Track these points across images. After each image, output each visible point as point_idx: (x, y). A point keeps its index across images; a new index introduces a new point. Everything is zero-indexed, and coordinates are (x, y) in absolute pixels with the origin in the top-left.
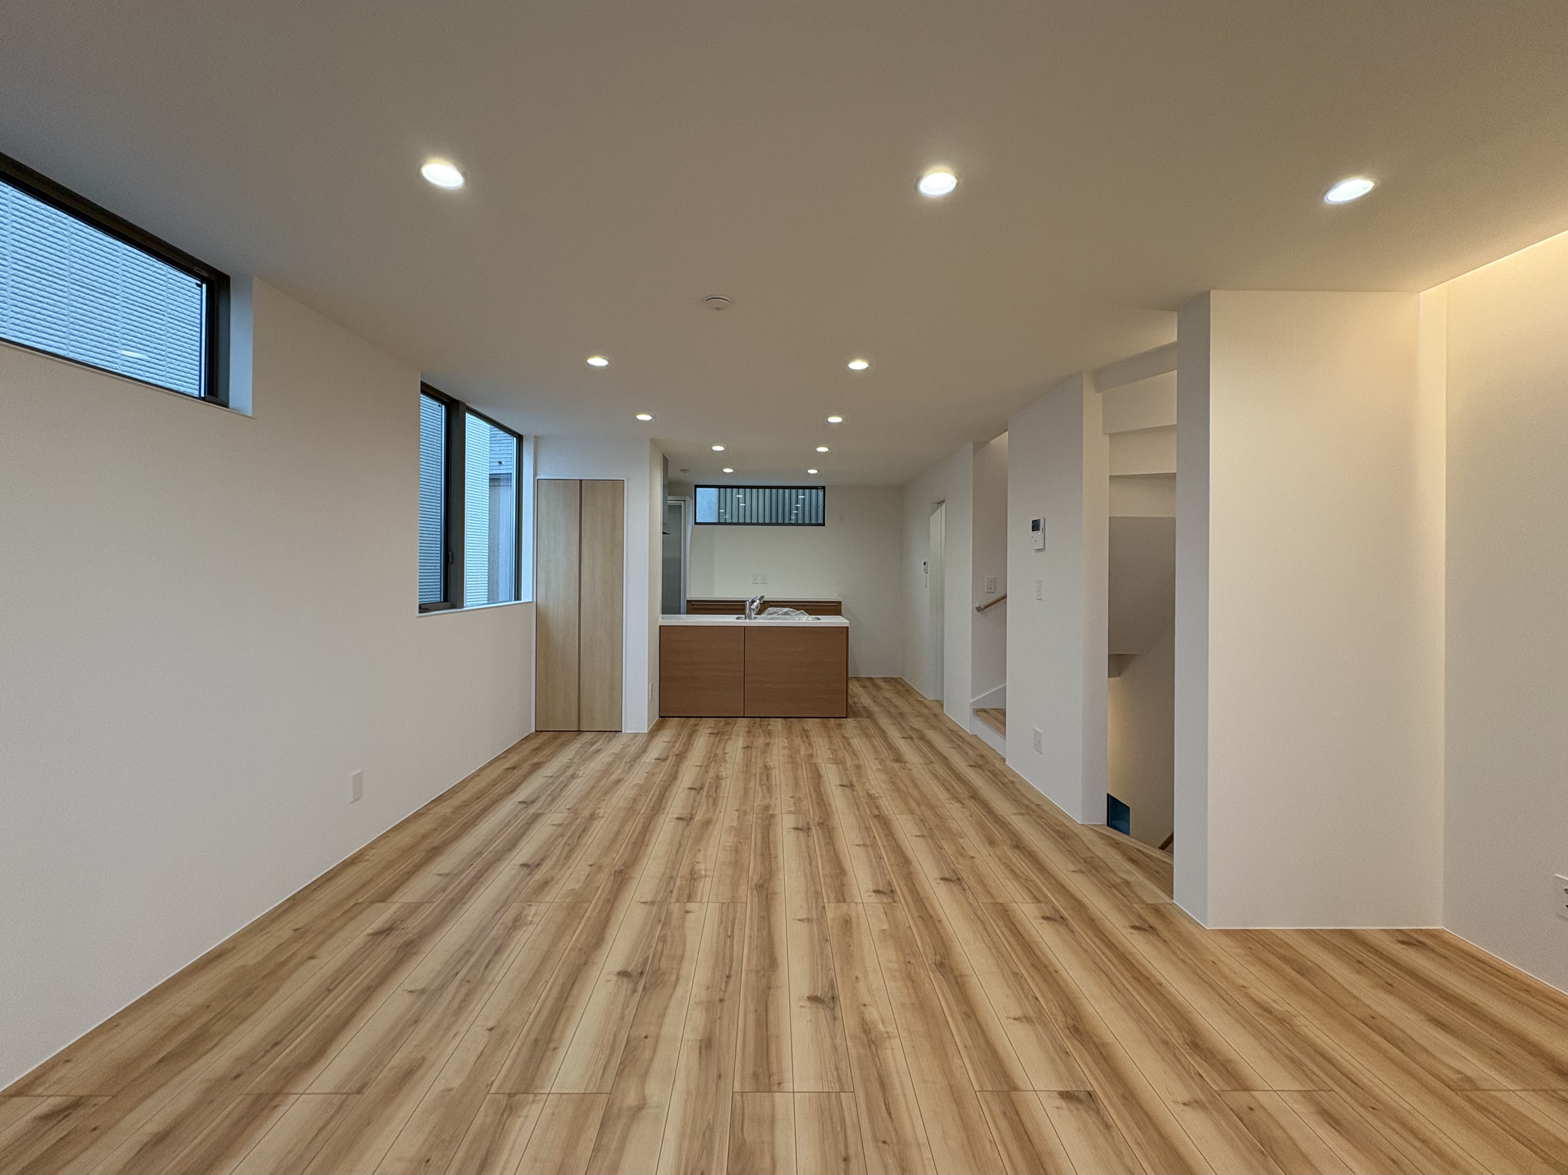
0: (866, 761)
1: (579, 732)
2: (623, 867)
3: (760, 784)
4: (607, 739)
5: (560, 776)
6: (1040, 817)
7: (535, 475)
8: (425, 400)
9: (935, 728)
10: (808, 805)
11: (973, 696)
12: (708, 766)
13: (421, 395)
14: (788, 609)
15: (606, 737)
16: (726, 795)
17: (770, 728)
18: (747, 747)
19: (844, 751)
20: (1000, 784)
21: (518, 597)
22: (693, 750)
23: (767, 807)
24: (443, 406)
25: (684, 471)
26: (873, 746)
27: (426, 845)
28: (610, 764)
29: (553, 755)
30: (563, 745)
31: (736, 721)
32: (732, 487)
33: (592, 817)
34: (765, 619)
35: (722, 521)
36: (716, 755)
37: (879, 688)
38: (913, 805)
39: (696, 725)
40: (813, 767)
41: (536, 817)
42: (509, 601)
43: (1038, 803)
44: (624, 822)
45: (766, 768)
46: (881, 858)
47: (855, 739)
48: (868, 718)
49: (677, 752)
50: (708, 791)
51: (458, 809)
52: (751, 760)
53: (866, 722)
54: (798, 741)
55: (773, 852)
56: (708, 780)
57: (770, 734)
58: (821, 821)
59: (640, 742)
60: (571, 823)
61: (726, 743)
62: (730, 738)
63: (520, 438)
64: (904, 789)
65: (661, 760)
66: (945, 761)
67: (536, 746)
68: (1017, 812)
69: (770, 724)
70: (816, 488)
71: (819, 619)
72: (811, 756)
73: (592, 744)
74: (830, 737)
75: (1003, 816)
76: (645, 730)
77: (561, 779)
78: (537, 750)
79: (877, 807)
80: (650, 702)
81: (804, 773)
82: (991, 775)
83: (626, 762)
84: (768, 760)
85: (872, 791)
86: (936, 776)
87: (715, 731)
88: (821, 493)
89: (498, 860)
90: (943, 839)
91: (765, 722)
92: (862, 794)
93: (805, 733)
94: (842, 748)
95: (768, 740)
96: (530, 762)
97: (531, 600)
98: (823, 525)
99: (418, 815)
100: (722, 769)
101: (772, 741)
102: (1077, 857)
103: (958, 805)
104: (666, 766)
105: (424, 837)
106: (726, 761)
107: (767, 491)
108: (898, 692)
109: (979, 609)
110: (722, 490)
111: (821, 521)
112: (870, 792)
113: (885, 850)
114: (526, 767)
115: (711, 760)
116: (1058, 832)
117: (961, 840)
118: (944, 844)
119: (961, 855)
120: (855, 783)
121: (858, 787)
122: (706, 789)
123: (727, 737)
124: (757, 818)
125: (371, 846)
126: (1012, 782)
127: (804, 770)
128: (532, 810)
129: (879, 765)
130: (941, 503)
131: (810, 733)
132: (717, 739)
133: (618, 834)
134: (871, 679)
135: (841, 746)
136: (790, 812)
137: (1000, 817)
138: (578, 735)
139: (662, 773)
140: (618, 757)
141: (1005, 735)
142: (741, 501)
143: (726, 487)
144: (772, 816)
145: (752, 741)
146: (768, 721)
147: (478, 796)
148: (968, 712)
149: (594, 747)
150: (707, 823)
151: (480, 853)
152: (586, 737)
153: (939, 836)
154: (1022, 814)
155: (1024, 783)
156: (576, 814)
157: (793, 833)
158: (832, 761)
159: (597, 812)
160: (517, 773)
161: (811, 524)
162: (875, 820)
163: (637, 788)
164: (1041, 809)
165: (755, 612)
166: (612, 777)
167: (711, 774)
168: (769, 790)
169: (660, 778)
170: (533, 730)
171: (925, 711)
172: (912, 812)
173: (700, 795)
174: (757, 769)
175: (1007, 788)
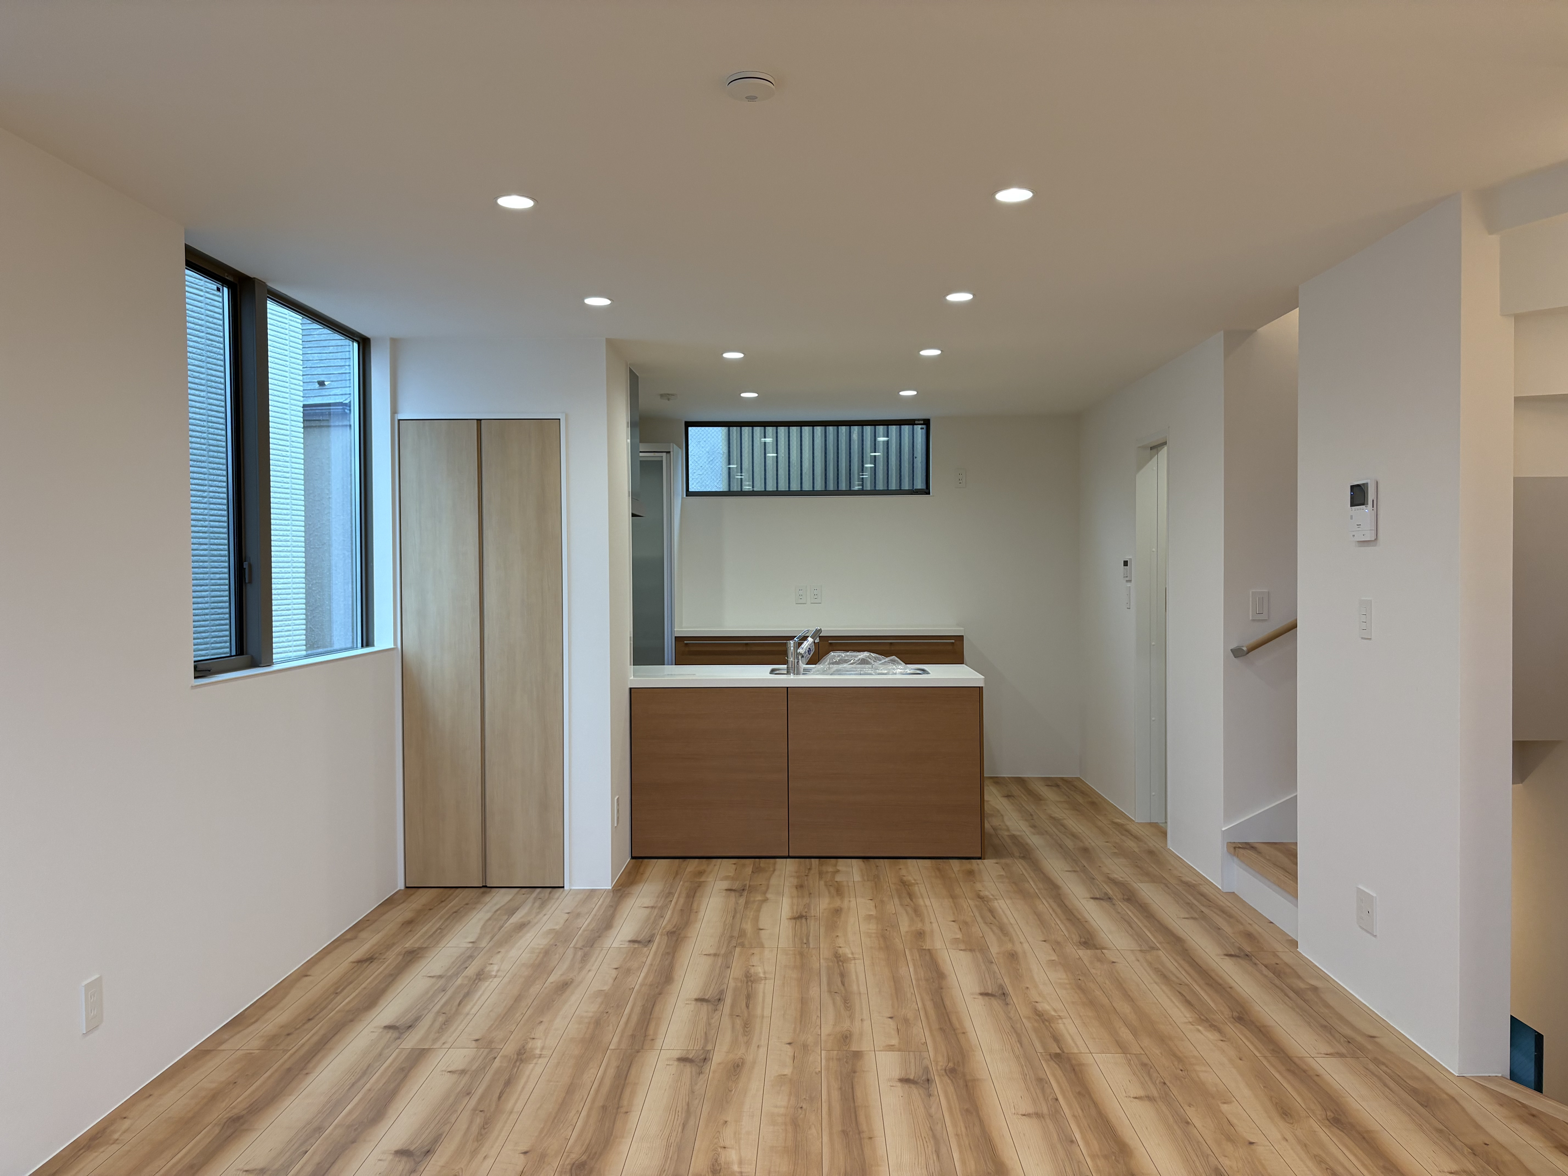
0: (1026, 946)
1: (486, 888)
2: (584, 1158)
3: (830, 991)
4: (537, 904)
5: (456, 974)
6: (1376, 1061)
7: (394, 411)
8: (192, 277)
9: (1153, 879)
10: (922, 1032)
11: (1228, 817)
12: (729, 955)
13: (187, 272)
14: (866, 654)
15: (535, 899)
16: (767, 1013)
17: (838, 878)
18: (799, 917)
19: (982, 925)
20: (1292, 994)
21: (367, 640)
22: (698, 925)
23: (845, 1038)
24: (226, 290)
25: (666, 396)
26: (1038, 916)
27: (220, 1112)
28: (547, 953)
29: (438, 936)
30: (457, 915)
31: (775, 864)
32: (752, 424)
33: (522, 1056)
34: (824, 672)
35: (735, 488)
36: (742, 933)
37: (1037, 798)
38: (1125, 1034)
39: (701, 873)
40: (928, 958)
41: (418, 1056)
42: (352, 648)
43: (1374, 1033)
44: (581, 1065)
45: (839, 959)
46: (1072, 1141)
47: (1001, 902)
48: (1024, 858)
49: (669, 928)
50: (733, 1006)
51: (272, 1041)
52: (808, 943)
53: (1020, 867)
54: (893, 906)
55: (864, 1127)
56: (732, 984)
57: (838, 890)
58: (951, 1065)
59: (598, 906)
60: (483, 1069)
61: (758, 910)
62: (766, 900)
63: (364, 344)
64: (1105, 1001)
65: (640, 942)
66: (1176, 942)
67: (408, 915)
68: (1330, 1050)
69: (838, 871)
70: (912, 422)
71: (924, 671)
72: (920, 935)
73: (512, 912)
74: (953, 897)
75: (1301, 1058)
76: (606, 884)
77: (459, 981)
78: (409, 924)
79: (1057, 1039)
80: (615, 830)
81: (910, 971)
82: (1271, 975)
83: (575, 948)
84: (840, 942)
85: (1044, 1006)
86: (1164, 977)
87: (737, 885)
88: (919, 430)
89: (353, 1142)
90: (1190, 1105)
91: (829, 866)
92: (1023, 1011)
93: (906, 889)
94: (979, 919)
95: (837, 903)
96: (397, 949)
97: (392, 646)
98: (926, 491)
99: (201, 1054)
100: (755, 960)
101: (845, 905)
102: (1457, 1143)
103: (1212, 1036)
104: (651, 955)
105: (214, 1097)
106: (762, 946)
107: (819, 430)
108: (1075, 807)
109: (1237, 653)
110: (734, 430)
111: (919, 484)
112: (1039, 1007)
113: (1079, 1126)
114: (392, 957)
115: (734, 943)
116: (1414, 1092)
117: (1225, 1108)
118: (1192, 1114)
119: (1229, 1139)
120: (1010, 990)
121: (1015, 998)
122: (728, 1001)
123: (759, 898)
124: (828, 1060)
125: (119, 1115)
126: (1315, 989)
127: (911, 965)
128: (411, 1041)
129: (1052, 952)
130: (1156, 448)
131: (916, 888)
132: (742, 901)
133: (571, 1089)
134: (1021, 782)
135: (977, 914)
136: (890, 1048)
137: (1296, 1060)
138: (484, 893)
139: (645, 970)
140: (561, 937)
141: (1296, 896)
142: (770, 448)
143: (741, 424)
144: (858, 1055)
145: (807, 906)
146: (836, 865)
147: (309, 1015)
148: (1217, 847)
149: (516, 918)
150: (736, 1069)
151: (319, 1129)
152: (500, 899)
153: (1180, 1099)
154: (1341, 1055)
155: (1338, 991)
156: (492, 1050)
157: (899, 1088)
158: (963, 947)
159: (530, 1045)
160: (377, 971)
161: (900, 492)
162: (1052, 1063)
163: (599, 1000)
164: (1377, 1044)
165: (805, 660)
166: (551, 979)
167: (736, 971)
168: (847, 1002)
169: (639, 980)
170: (401, 886)
171: (1131, 844)
172: (1123, 1048)
173: (718, 1013)
174: (820, 960)
175: (1305, 1001)
